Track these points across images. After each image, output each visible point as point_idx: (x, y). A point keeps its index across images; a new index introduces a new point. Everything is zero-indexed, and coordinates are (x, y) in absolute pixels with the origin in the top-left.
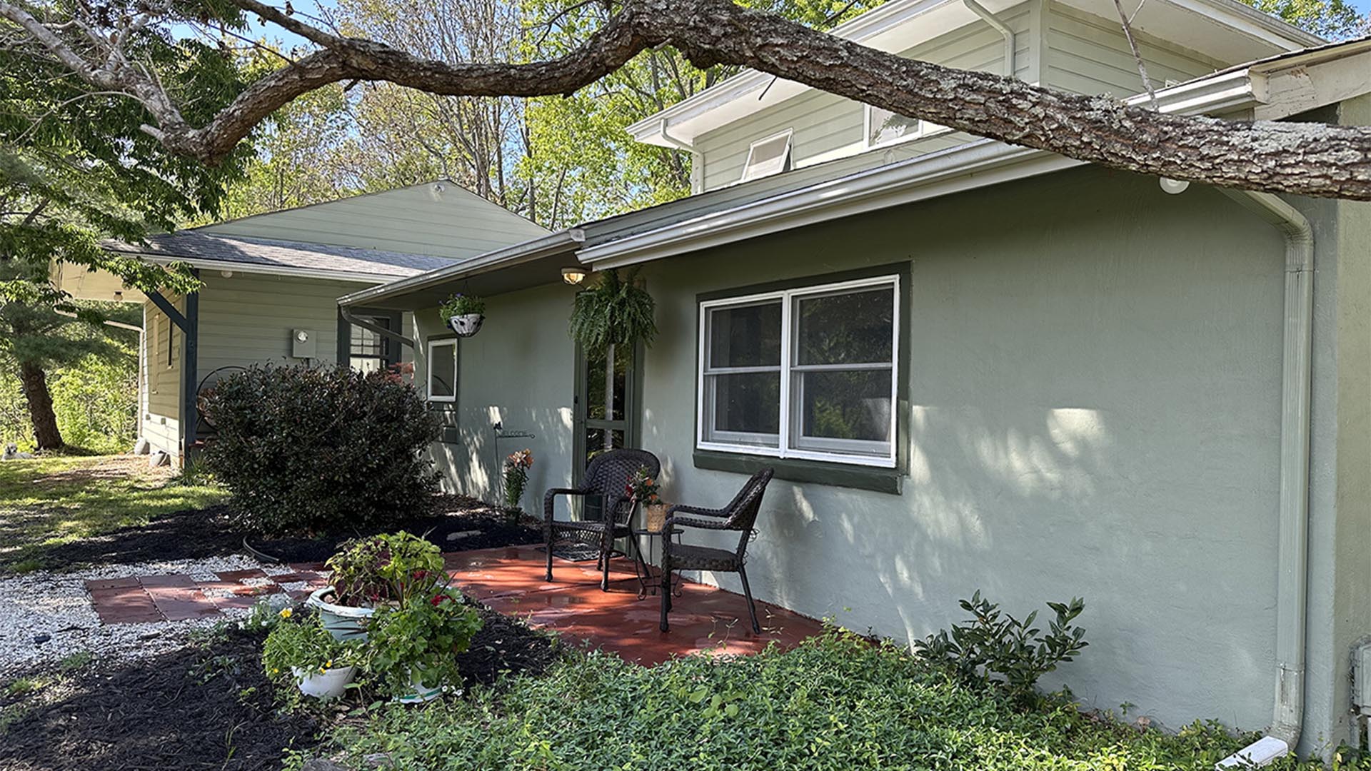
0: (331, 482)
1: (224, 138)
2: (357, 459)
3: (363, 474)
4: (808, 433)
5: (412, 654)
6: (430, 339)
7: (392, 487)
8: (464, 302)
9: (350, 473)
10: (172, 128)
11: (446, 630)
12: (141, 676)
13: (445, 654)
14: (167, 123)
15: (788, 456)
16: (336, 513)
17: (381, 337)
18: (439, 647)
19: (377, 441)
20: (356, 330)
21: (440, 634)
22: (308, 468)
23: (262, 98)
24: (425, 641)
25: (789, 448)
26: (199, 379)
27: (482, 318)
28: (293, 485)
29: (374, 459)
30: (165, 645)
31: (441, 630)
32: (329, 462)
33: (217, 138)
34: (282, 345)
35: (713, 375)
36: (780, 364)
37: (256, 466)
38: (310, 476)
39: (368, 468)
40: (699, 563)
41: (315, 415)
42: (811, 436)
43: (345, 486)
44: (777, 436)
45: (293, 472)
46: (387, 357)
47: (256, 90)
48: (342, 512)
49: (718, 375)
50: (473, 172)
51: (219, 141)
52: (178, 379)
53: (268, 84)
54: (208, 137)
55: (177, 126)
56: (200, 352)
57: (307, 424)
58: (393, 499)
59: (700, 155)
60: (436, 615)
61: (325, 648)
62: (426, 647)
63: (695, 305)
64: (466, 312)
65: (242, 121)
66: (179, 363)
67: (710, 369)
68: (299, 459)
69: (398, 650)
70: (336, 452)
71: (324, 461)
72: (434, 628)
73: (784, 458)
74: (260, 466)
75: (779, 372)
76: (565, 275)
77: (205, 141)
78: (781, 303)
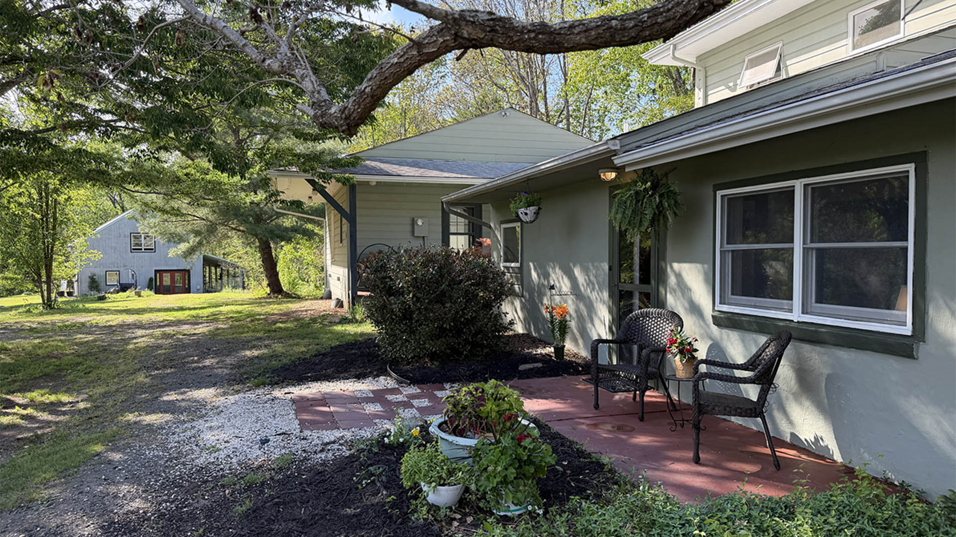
0: (441, 328)
1: (358, 112)
2: (457, 313)
3: (462, 323)
4: (819, 300)
5: (505, 480)
6: (502, 222)
7: (481, 331)
8: (527, 198)
9: (453, 322)
10: (320, 106)
11: (529, 462)
12: (323, 478)
13: (528, 480)
14: (315, 101)
15: (801, 320)
16: (445, 349)
17: (469, 222)
18: (524, 475)
19: (470, 299)
20: (453, 218)
21: (525, 465)
22: (427, 319)
23: (387, 75)
24: (514, 471)
25: (803, 313)
26: (359, 251)
27: (540, 209)
28: (417, 330)
29: (469, 312)
30: (338, 449)
31: (525, 461)
32: (440, 314)
33: (353, 112)
34: (409, 228)
35: (728, 251)
36: (793, 242)
37: (394, 317)
38: (428, 324)
39: (465, 319)
40: (725, 410)
41: (430, 282)
42: (822, 303)
43: (451, 331)
44: (790, 302)
45: (417, 321)
46: (473, 234)
47: (382, 68)
48: (449, 349)
49: (733, 251)
50: (527, 99)
51: (354, 115)
52: (346, 253)
53: (392, 61)
54: (346, 112)
55: (323, 104)
56: (359, 235)
57: (425, 289)
58: (482, 340)
59: (702, 69)
60: (521, 450)
61: (443, 469)
62: (515, 475)
63: (712, 193)
64: (529, 205)
65: (372, 97)
66: (346, 242)
67: (726, 246)
68: (420, 313)
69: (495, 478)
70: (444, 307)
71: (437, 314)
72: (520, 460)
73: (798, 322)
74: (396, 317)
75: (793, 248)
76: (602, 174)
77: (344, 115)
78: (794, 190)
